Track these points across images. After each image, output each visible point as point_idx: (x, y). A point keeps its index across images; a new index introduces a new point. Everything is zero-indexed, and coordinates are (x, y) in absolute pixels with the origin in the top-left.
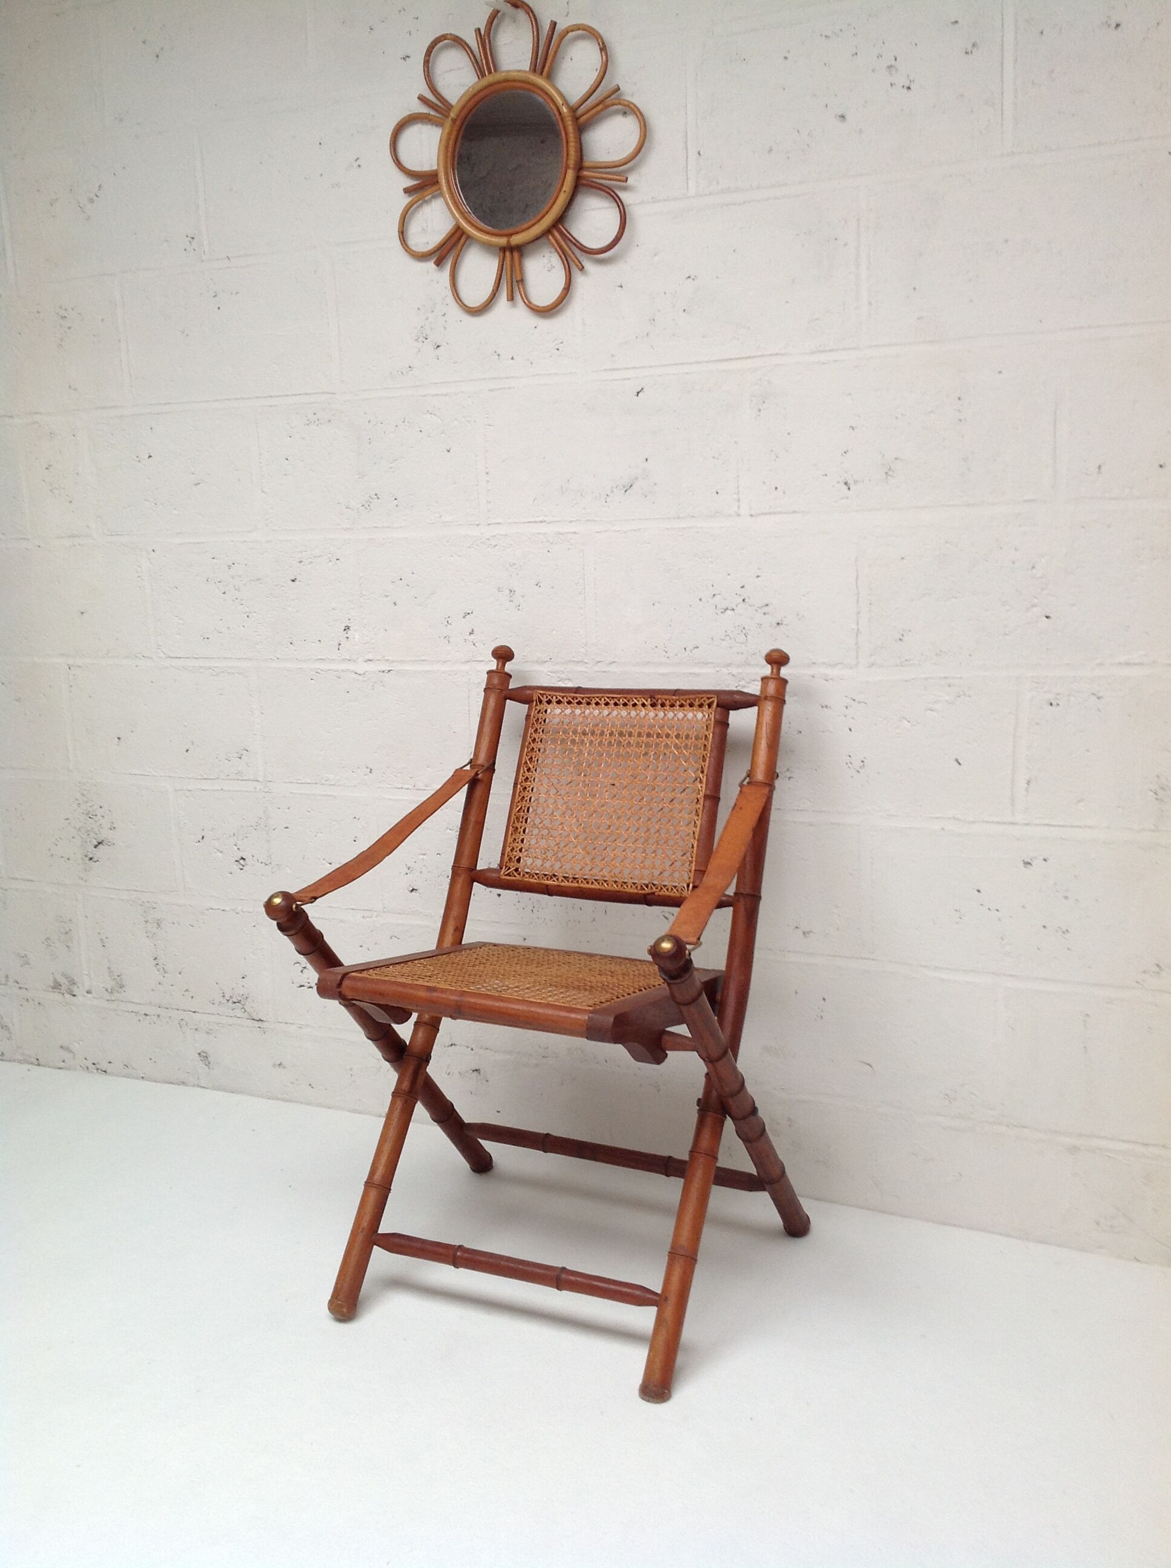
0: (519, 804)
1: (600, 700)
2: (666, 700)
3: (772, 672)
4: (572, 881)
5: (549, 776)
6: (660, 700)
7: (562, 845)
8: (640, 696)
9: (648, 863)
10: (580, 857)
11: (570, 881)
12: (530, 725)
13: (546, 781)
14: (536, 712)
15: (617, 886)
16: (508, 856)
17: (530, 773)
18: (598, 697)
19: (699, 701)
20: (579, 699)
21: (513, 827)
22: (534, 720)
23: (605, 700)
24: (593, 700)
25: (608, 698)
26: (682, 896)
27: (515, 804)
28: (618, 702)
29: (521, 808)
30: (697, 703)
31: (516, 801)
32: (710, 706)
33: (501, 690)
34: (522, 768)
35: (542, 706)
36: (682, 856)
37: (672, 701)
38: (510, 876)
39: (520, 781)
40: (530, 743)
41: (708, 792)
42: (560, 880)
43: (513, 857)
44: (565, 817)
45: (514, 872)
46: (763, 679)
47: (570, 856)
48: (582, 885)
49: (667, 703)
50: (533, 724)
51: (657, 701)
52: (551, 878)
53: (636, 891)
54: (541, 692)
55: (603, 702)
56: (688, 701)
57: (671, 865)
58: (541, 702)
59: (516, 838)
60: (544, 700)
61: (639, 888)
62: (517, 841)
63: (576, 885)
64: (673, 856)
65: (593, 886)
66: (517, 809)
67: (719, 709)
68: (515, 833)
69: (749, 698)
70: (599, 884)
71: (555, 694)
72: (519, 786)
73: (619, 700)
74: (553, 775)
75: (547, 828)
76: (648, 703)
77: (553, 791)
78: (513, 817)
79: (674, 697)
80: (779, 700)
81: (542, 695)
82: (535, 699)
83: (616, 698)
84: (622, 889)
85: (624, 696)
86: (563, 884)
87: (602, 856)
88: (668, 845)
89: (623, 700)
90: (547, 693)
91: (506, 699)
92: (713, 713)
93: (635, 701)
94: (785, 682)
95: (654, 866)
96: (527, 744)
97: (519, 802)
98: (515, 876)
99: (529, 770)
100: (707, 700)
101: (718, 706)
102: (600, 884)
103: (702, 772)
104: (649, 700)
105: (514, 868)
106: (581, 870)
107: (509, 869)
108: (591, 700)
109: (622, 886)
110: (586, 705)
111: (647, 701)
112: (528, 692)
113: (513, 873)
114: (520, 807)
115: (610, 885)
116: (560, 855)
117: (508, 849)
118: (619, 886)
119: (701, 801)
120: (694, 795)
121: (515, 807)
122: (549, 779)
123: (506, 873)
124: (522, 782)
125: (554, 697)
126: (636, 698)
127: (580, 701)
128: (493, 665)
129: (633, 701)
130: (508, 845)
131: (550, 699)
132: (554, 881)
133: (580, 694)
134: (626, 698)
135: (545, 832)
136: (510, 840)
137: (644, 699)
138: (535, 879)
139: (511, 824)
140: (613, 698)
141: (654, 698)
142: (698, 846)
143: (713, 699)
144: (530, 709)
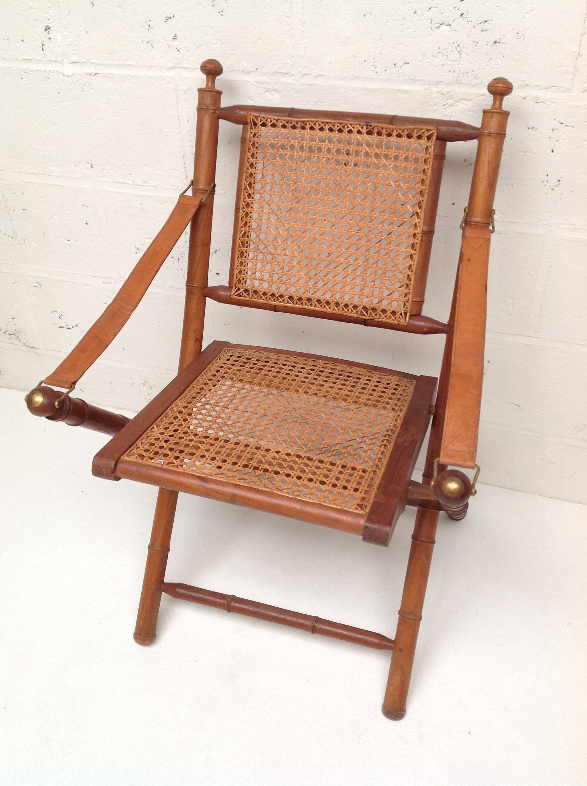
0: (242, 229)
1: (315, 124)
2: (382, 128)
3: (494, 104)
4: (297, 303)
5: (269, 203)
6: (376, 128)
7: (286, 269)
8: (356, 123)
9: (367, 291)
10: (302, 282)
11: (295, 302)
12: (247, 150)
13: (266, 207)
14: (252, 135)
15: (339, 309)
16: (237, 277)
17: (250, 199)
18: (312, 122)
19: (417, 132)
20: (294, 123)
21: (239, 251)
22: (251, 144)
23: (319, 125)
24: (308, 124)
25: (323, 123)
26: (401, 323)
27: (239, 229)
28: (332, 127)
29: (245, 232)
30: (415, 135)
31: (240, 226)
32: (429, 138)
33: (214, 110)
34: (242, 193)
35: (257, 129)
36: (400, 287)
37: (389, 130)
38: (240, 296)
39: (241, 206)
40: (248, 168)
41: (425, 228)
42: (286, 301)
43: (241, 279)
44: (287, 243)
45: (243, 292)
46: (485, 112)
47: (294, 280)
48: (306, 307)
49: (384, 132)
50: (250, 148)
51: (373, 129)
52: (278, 299)
53: (356, 315)
54: (256, 114)
55: (317, 127)
56: (406, 132)
57: (389, 295)
58: (255, 124)
59: (243, 261)
60: (259, 123)
61: (359, 313)
62: (244, 265)
63: (301, 306)
64: (392, 287)
65: (316, 308)
66: (242, 234)
67: (438, 141)
68: (241, 257)
69: (470, 131)
70: (321, 306)
71: (270, 117)
72: (241, 211)
73: (334, 126)
74: (273, 202)
75: (270, 253)
76: (364, 130)
77: (273, 218)
78: (238, 242)
79: (391, 126)
80: (501, 135)
81: (256, 117)
82: (249, 121)
83: (331, 123)
84: (343, 313)
85: (339, 121)
86: (288, 305)
87: (323, 281)
88: (386, 276)
89: (338, 126)
90: (261, 115)
91: (219, 118)
92: (433, 147)
93: (351, 127)
94: (506, 114)
95: (373, 294)
96: (245, 169)
97: (242, 227)
98: (244, 296)
99: (249, 196)
100: (426, 132)
101: (437, 139)
102: (323, 306)
103: (420, 208)
104: (365, 127)
105: (243, 289)
106: (304, 293)
107: (239, 289)
108: (306, 125)
109: (343, 310)
110: (300, 129)
111: (362, 128)
112: (242, 113)
113: (243, 294)
114: (243, 232)
115: (332, 308)
116: (284, 278)
117: (236, 271)
118: (341, 310)
119: (419, 236)
120: (412, 231)
121: (239, 232)
122: (269, 205)
123: (236, 294)
124: (244, 208)
125: (269, 120)
126: (351, 125)
127: (294, 125)
128: (201, 80)
129: (348, 127)
130: (235, 267)
131: (264, 122)
132: (280, 302)
133: (294, 117)
134: (341, 124)
135: (269, 257)
136: (237, 263)
137: (360, 125)
138: (263, 300)
139: (237, 248)
140: (328, 123)
141: (371, 126)
142: (415, 279)
143: (433, 131)
144: (244, 131)
